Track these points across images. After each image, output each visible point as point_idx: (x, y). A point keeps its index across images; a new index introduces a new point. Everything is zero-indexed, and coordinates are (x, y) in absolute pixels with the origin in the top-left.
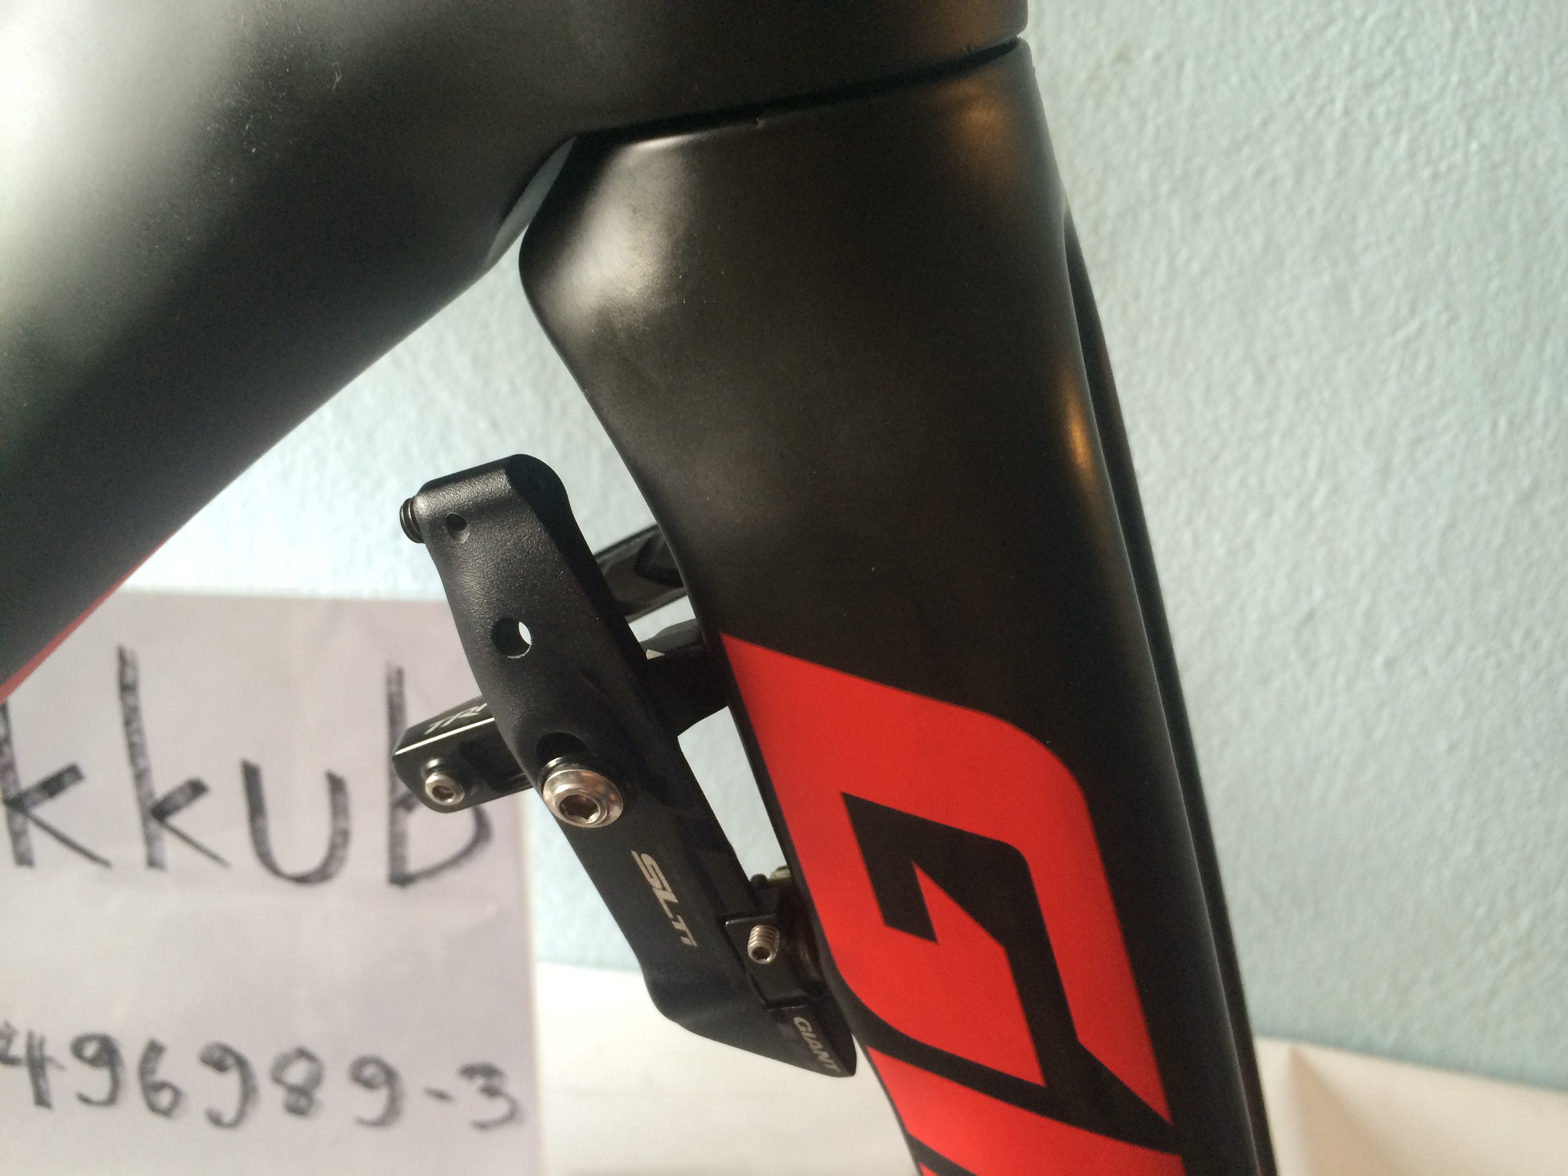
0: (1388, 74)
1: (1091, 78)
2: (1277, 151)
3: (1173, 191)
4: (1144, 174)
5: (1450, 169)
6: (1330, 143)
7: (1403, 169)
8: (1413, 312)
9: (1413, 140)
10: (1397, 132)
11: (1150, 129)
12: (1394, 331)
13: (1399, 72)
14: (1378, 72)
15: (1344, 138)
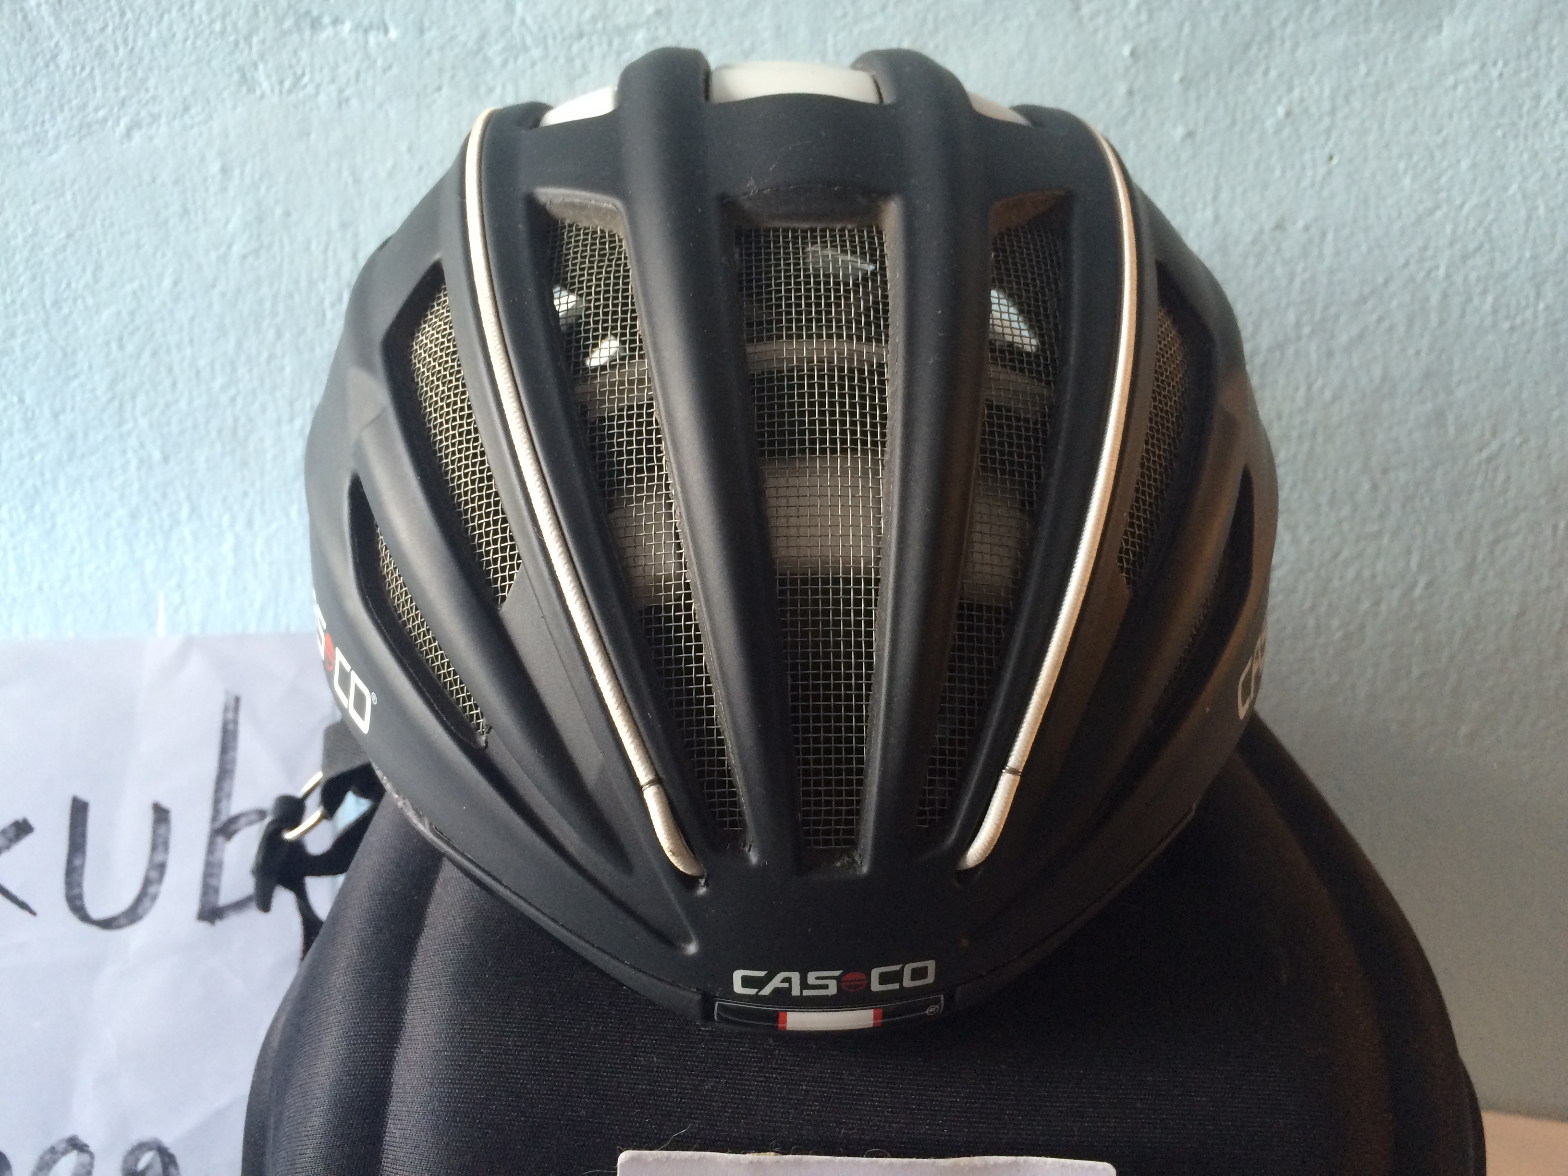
0: (1479, 248)
1: (1254, 242)
2: (1394, 303)
3: (1313, 332)
4: (1291, 317)
5: (1523, 323)
6: (1435, 300)
7: (1488, 322)
8: (1494, 434)
9: (1496, 299)
10: (1485, 292)
11: (1297, 283)
12: (1480, 450)
13: (1487, 246)
14: (1471, 246)
15: (1445, 296)
